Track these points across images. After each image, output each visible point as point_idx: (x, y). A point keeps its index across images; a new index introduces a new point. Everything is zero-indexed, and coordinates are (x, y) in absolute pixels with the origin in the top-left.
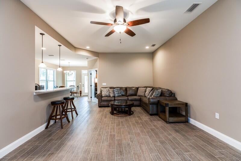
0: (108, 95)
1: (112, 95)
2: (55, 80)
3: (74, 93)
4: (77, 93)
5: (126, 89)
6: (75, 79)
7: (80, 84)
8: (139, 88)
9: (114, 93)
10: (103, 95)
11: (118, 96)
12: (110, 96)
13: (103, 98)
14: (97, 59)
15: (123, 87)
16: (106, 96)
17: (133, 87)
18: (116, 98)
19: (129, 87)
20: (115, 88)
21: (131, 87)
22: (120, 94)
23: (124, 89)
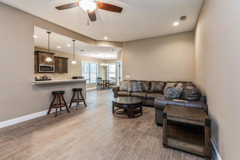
0: (125, 89)
1: (129, 90)
2: (98, 72)
3: (111, 85)
5: (150, 84)
6: (115, 72)
8: (168, 83)
9: (132, 87)
10: (120, 89)
11: (135, 92)
12: (127, 91)
13: (119, 93)
15: (148, 81)
16: (123, 90)
17: (160, 82)
18: (132, 94)
19: (154, 82)
20: (137, 81)
21: (157, 82)
22: (140, 89)
23: (148, 83)
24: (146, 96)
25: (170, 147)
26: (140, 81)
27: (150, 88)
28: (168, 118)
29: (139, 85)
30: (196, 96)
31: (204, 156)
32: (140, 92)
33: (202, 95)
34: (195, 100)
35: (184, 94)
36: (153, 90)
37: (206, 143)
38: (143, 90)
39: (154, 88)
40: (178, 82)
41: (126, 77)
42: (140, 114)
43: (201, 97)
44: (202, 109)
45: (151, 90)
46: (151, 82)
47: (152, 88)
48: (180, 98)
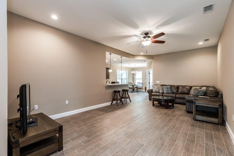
0: (157, 91)
1: (161, 92)
2: (127, 78)
3: (139, 88)
4: (141, 88)
5: (178, 87)
6: (141, 78)
7: (145, 81)
8: (193, 87)
9: (163, 90)
10: (153, 91)
11: (166, 93)
12: (159, 92)
13: (153, 93)
14: (152, 61)
17: (186, 86)
18: (164, 94)
19: (182, 86)
20: (166, 86)
21: (184, 86)
22: (170, 91)
23: (176, 87)
24: (176, 96)
25: (197, 120)
26: (169, 85)
27: (178, 91)
28: (196, 104)
29: (168, 88)
30: (215, 94)
31: (218, 123)
32: (170, 93)
33: (220, 93)
34: (214, 97)
35: (207, 93)
36: (180, 92)
37: (219, 117)
38: (172, 92)
39: (181, 90)
40: (202, 86)
41: (157, 82)
42: (172, 107)
43: (219, 94)
44: (219, 101)
45: (179, 92)
46: (178, 86)
47: (180, 91)
48: (204, 96)
